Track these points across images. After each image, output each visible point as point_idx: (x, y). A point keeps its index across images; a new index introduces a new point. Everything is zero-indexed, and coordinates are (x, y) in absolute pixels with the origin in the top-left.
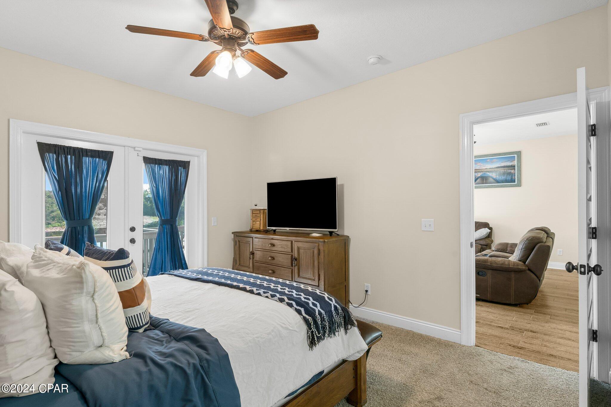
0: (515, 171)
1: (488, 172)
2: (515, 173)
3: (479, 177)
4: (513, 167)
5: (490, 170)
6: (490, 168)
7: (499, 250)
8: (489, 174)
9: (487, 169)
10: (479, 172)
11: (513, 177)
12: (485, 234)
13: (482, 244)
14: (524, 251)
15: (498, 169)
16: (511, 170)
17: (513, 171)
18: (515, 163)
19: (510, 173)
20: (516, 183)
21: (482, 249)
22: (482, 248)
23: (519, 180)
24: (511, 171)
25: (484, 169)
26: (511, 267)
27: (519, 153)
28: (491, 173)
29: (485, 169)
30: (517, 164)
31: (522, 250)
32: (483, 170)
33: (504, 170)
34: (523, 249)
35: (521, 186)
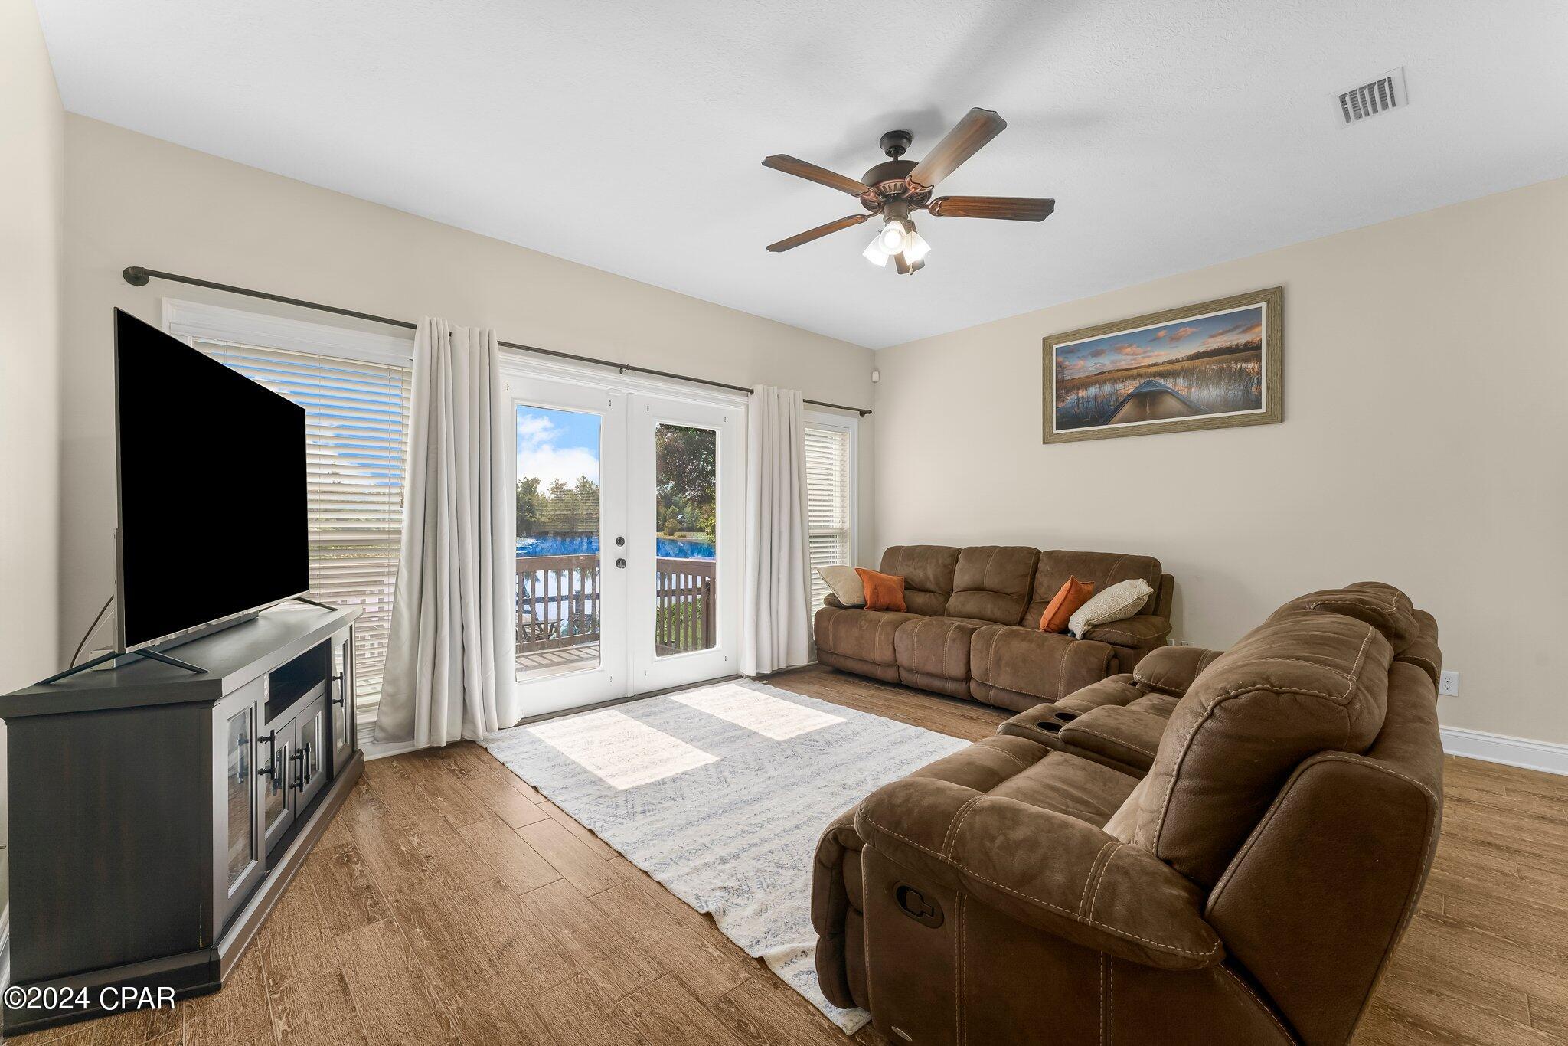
0: (1260, 367)
1: (1162, 375)
2: (1259, 373)
3: (1129, 395)
4: (1252, 350)
5: (1168, 367)
6: (1168, 362)
7: (1159, 685)
8: (1162, 381)
9: (1156, 364)
10: (1128, 378)
11: (1253, 389)
12: (1130, 601)
13: (1118, 640)
14: (1199, 792)
15: (1197, 362)
16: (1246, 361)
17: (1251, 365)
18: (1263, 333)
19: (1241, 372)
20: (1264, 409)
21: (1115, 663)
22: (1115, 656)
23: (1276, 398)
24: (1244, 365)
25: (1145, 367)
26: (1083, 924)
27: (1276, 298)
28: (1171, 381)
29: (1152, 365)
30: (1269, 337)
31: (1184, 783)
32: (1142, 371)
33: (1220, 363)
34: (1191, 776)
35: (1282, 421)
